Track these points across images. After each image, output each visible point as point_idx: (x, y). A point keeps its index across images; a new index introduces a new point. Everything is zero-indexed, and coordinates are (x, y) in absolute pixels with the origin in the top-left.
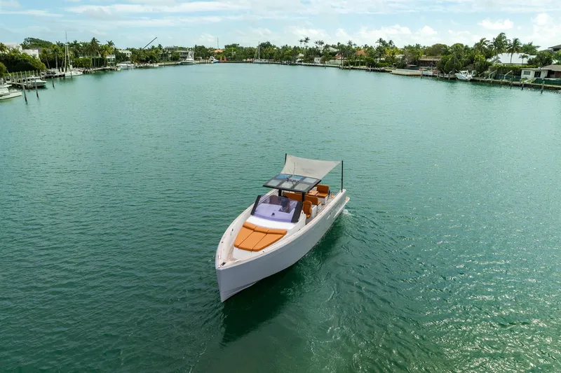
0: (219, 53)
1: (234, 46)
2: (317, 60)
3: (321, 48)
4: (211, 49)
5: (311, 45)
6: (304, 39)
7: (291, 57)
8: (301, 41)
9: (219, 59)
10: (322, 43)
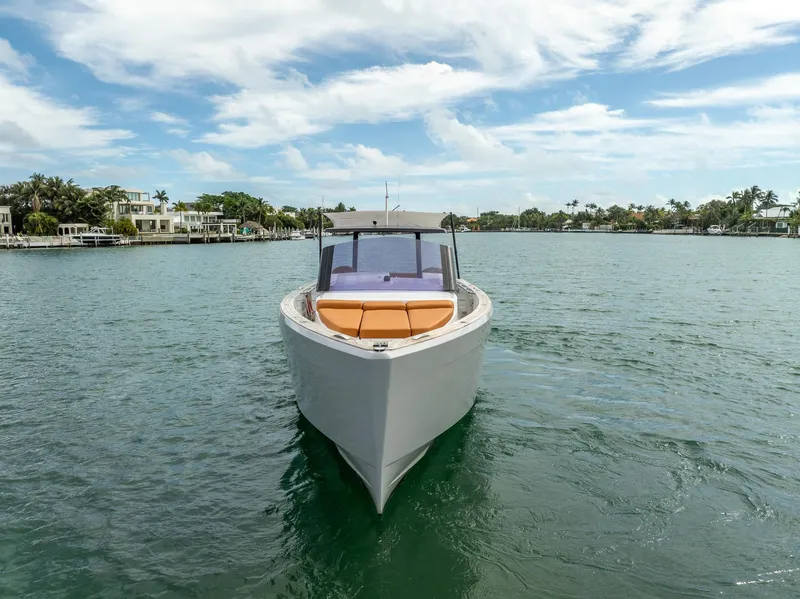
0: (472, 222)
1: (492, 214)
2: (585, 226)
3: (592, 212)
4: (463, 218)
5: (580, 208)
6: (571, 203)
7: (556, 223)
8: (568, 205)
9: (471, 228)
10: (595, 207)
